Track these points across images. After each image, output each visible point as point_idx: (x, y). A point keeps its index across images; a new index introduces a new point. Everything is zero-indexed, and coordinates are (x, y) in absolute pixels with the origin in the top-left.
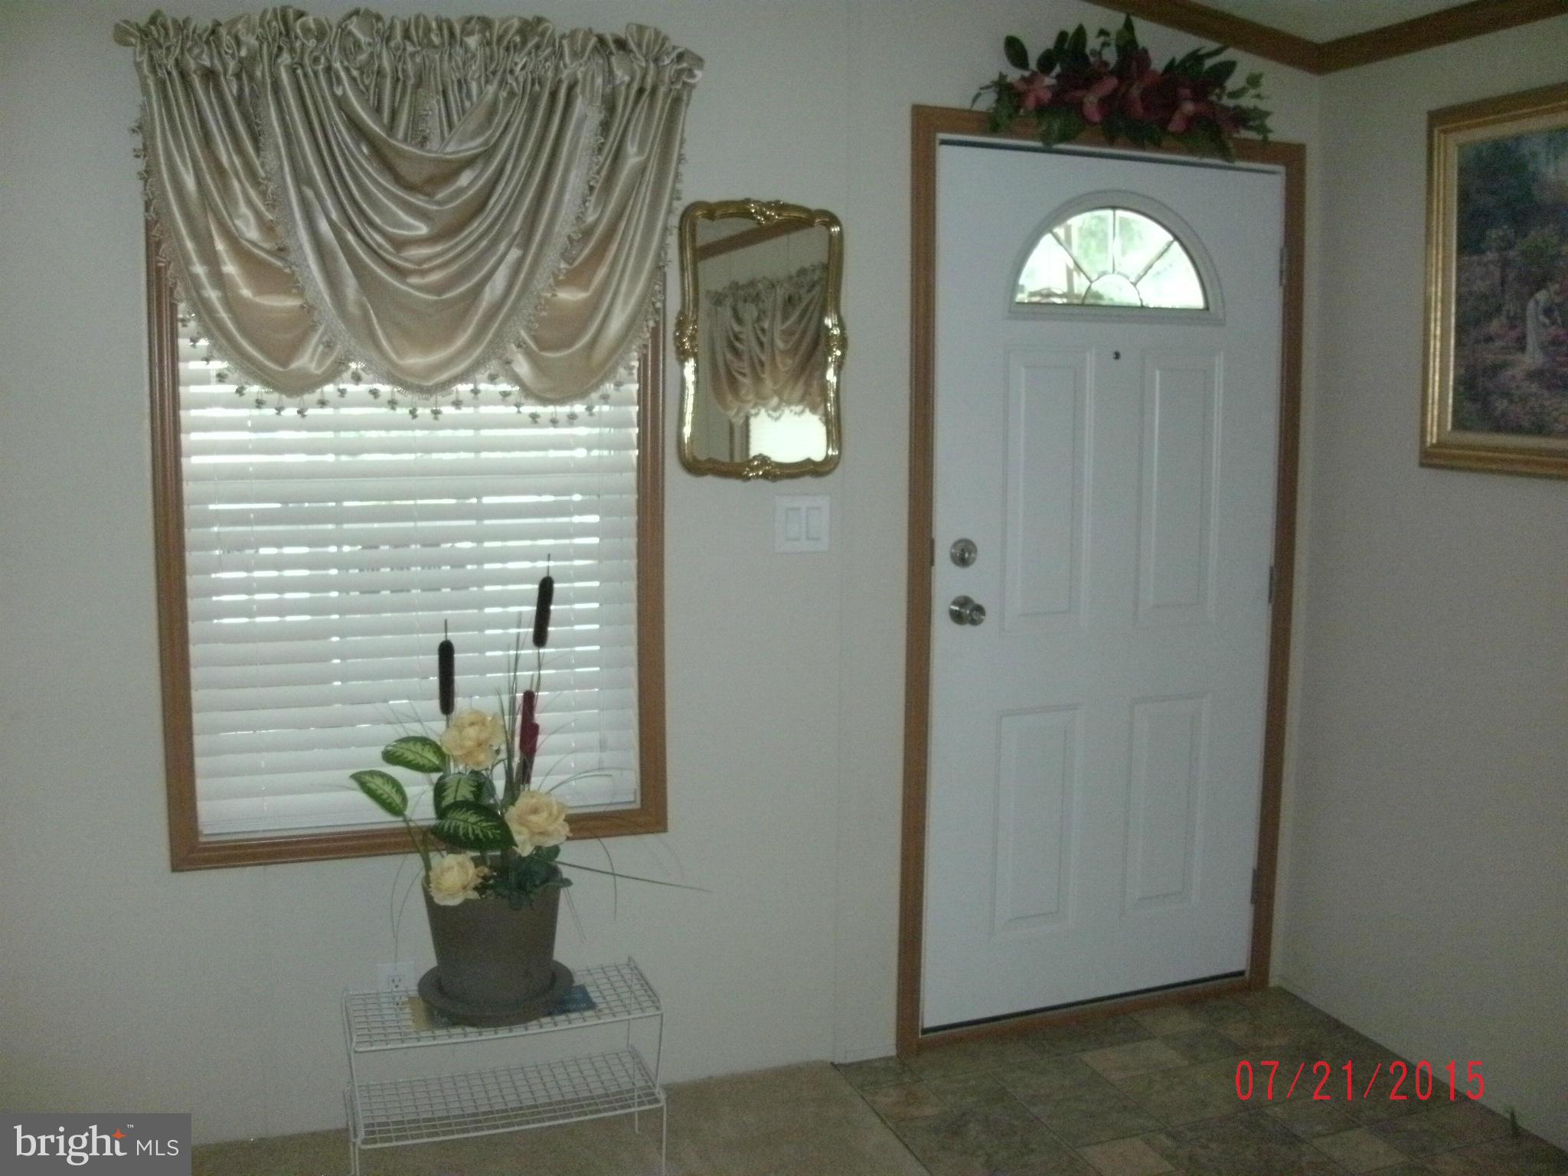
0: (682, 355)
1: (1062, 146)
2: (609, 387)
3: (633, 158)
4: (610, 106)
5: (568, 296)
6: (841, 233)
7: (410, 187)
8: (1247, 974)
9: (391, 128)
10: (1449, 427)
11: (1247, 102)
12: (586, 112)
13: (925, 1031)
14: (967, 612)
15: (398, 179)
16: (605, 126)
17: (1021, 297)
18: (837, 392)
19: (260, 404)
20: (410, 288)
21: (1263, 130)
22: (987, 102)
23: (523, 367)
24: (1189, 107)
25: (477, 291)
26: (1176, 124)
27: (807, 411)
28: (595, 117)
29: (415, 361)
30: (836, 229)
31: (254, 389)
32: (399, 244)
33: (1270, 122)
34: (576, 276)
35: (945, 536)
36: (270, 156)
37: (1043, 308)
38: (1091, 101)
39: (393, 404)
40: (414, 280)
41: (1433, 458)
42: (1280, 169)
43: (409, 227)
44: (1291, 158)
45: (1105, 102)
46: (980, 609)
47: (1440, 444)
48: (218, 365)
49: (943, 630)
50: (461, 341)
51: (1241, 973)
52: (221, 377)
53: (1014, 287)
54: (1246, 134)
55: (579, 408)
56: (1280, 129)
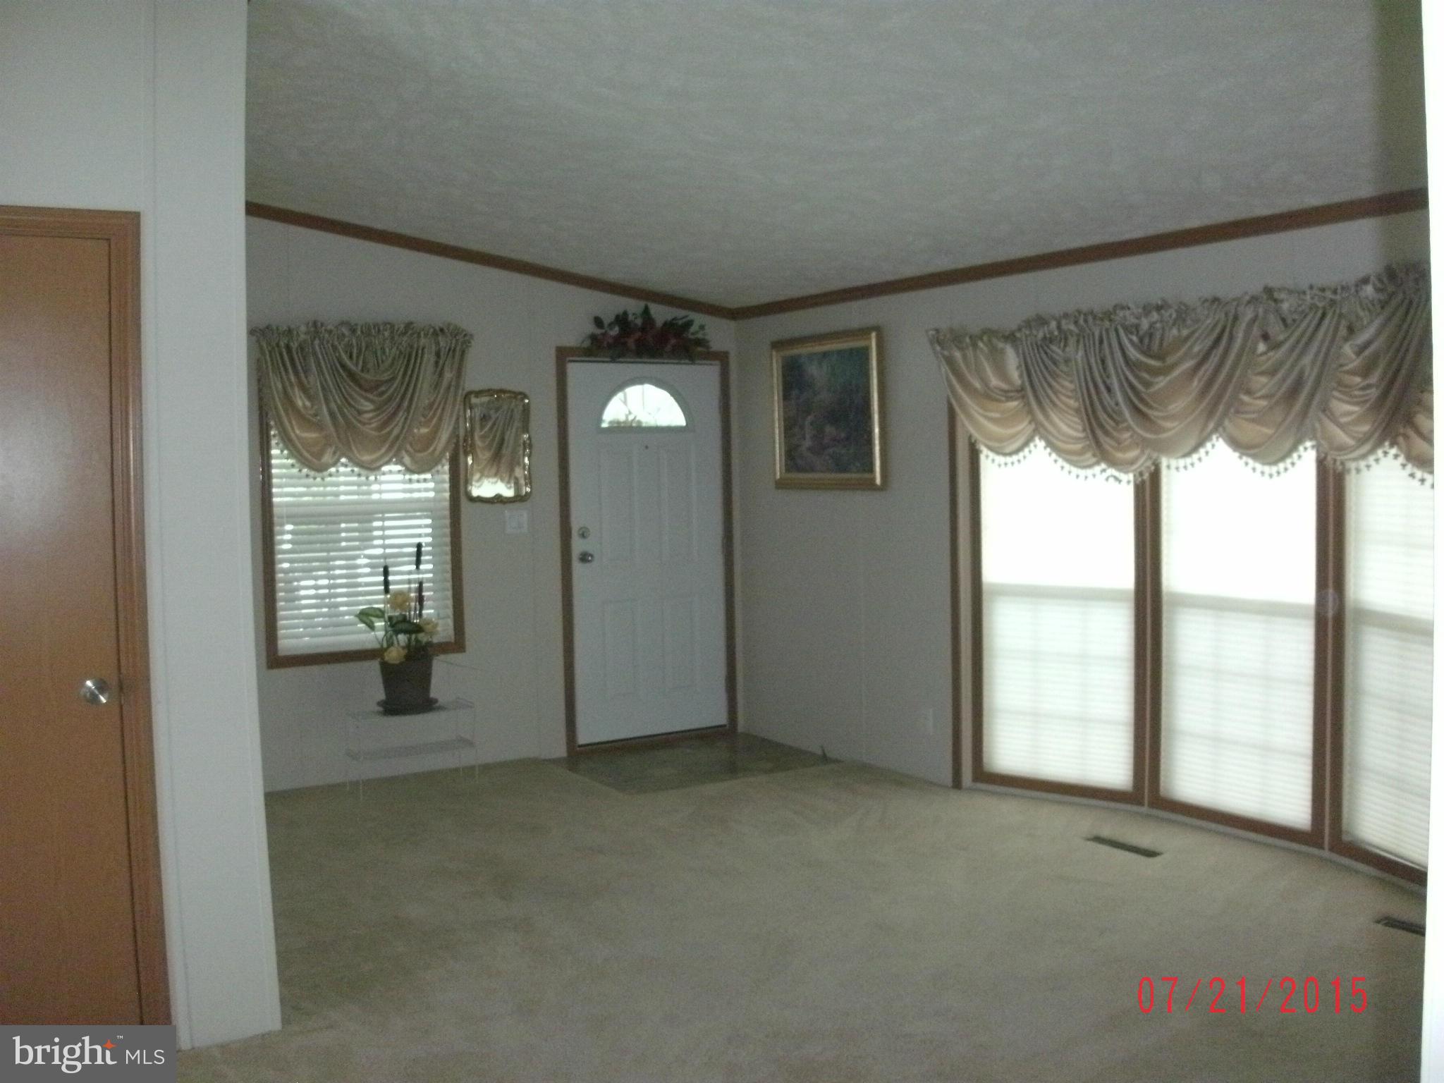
0: (466, 454)
1: (621, 360)
2: (439, 467)
3: (448, 375)
4: (438, 355)
5: (424, 430)
6: (528, 403)
7: (366, 391)
8: (727, 727)
9: (357, 365)
10: (784, 471)
11: (700, 336)
12: (429, 358)
13: (580, 746)
14: (585, 558)
15: (360, 386)
16: (437, 363)
17: (605, 425)
18: (529, 468)
19: (307, 476)
20: (366, 429)
21: (708, 347)
22: (587, 344)
23: (407, 460)
24: (673, 341)
25: (390, 433)
26: (668, 348)
27: (499, 481)
28: (433, 359)
29: (366, 458)
30: (527, 401)
31: (305, 471)
32: (360, 413)
33: (711, 344)
34: (426, 424)
35: (576, 524)
36: (311, 378)
37: (610, 430)
38: (631, 342)
39: (359, 475)
40: (367, 426)
41: (781, 485)
42: (717, 362)
43: (366, 406)
44: (722, 358)
45: (638, 342)
46: (592, 556)
47: (781, 478)
48: (290, 461)
49: (577, 567)
50: (383, 450)
51: (725, 726)
52: (293, 466)
53: (600, 420)
54: (700, 349)
55: (428, 476)
56: (716, 346)
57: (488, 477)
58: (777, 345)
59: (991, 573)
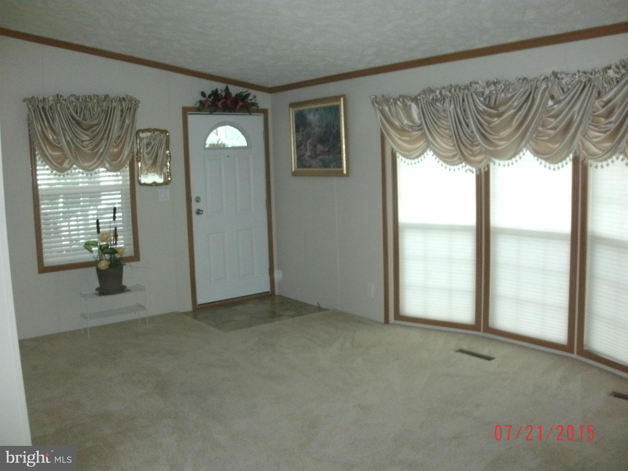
0: (138, 161)
1: (215, 113)
2: (124, 169)
3: (127, 121)
4: (122, 111)
5: (116, 150)
6: (169, 135)
7: (84, 129)
8: (270, 292)
9: (80, 117)
10: (296, 167)
11: (253, 101)
12: (118, 113)
13: (199, 305)
14: (199, 212)
15: (81, 127)
16: (121, 116)
17: (207, 146)
18: (170, 168)
19: (56, 175)
20: (86, 150)
21: (258, 107)
22: (198, 105)
23: (107, 165)
24: (241, 104)
25: (99, 151)
26: (238, 107)
27: (156, 174)
28: (119, 114)
29: (86, 164)
30: (168, 134)
31: (54, 172)
32: (82, 141)
33: (259, 105)
34: (117, 146)
35: (194, 196)
36: (56, 124)
37: (209, 149)
38: (219, 104)
39: (83, 173)
40: (86, 148)
41: (294, 174)
42: (262, 114)
43: (85, 138)
44: (265, 112)
45: (223, 104)
46: (202, 211)
47: (295, 171)
48: (47, 167)
49: (195, 217)
50: (95, 160)
51: (268, 292)
52: (48, 169)
53: (205, 144)
54: (254, 108)
55: (119, 173)
56: (262, 106)
57: (151, 172)
58: (292, 105)
59: (403, 218)
